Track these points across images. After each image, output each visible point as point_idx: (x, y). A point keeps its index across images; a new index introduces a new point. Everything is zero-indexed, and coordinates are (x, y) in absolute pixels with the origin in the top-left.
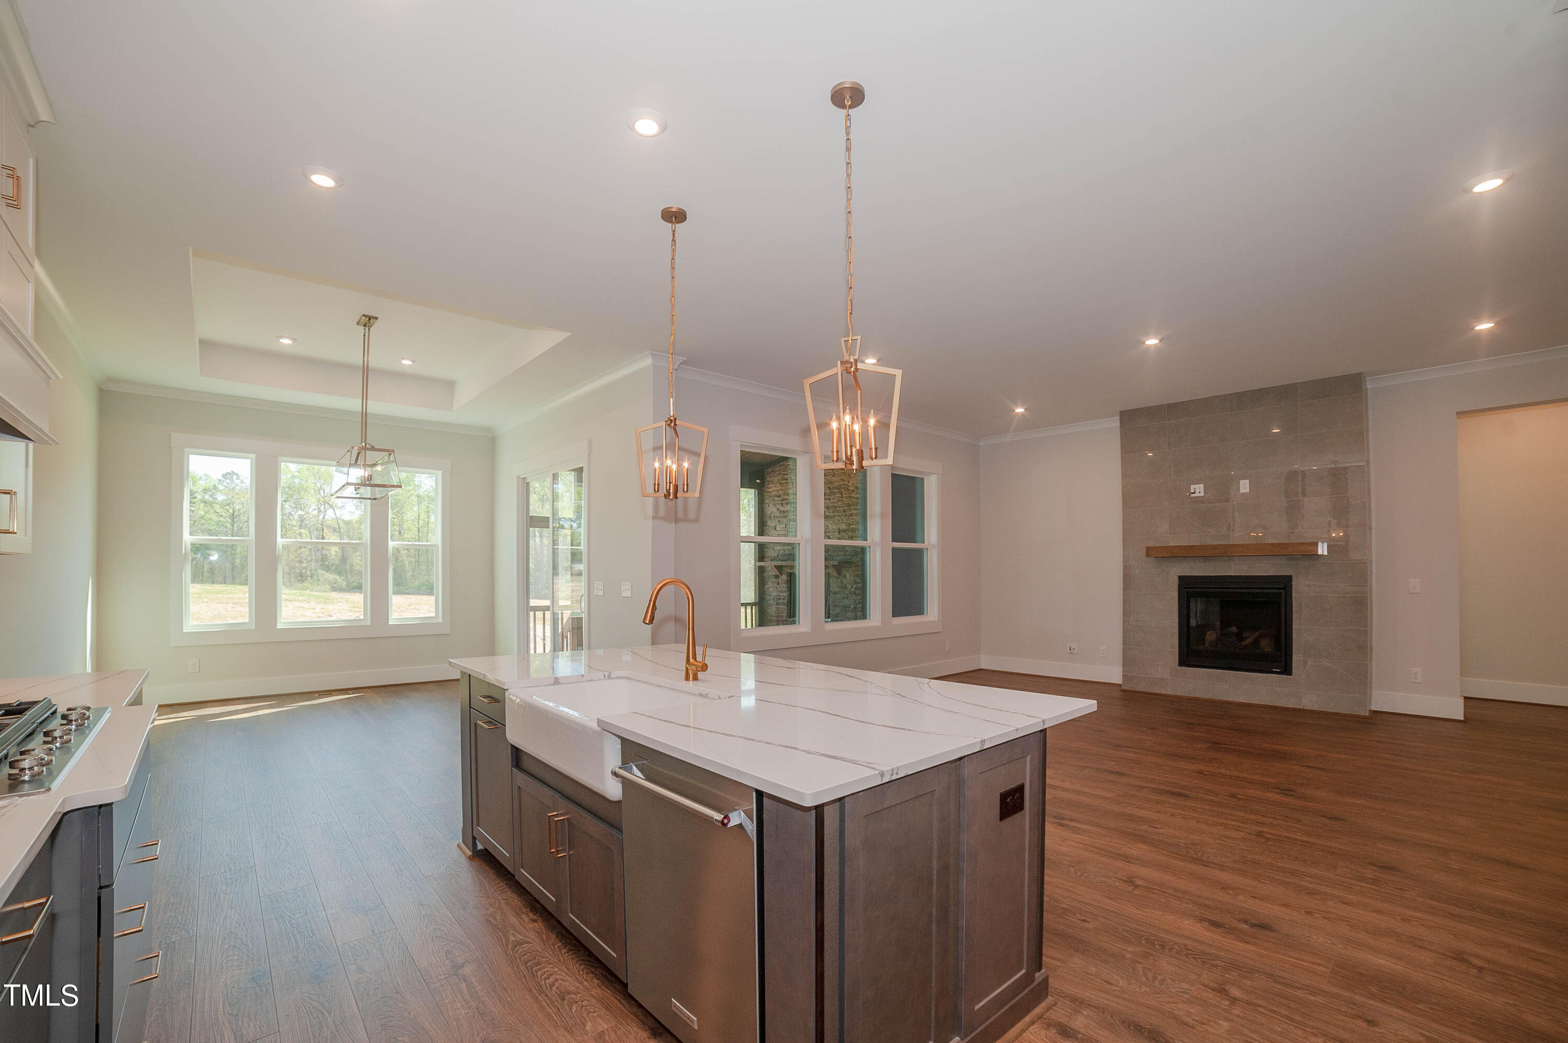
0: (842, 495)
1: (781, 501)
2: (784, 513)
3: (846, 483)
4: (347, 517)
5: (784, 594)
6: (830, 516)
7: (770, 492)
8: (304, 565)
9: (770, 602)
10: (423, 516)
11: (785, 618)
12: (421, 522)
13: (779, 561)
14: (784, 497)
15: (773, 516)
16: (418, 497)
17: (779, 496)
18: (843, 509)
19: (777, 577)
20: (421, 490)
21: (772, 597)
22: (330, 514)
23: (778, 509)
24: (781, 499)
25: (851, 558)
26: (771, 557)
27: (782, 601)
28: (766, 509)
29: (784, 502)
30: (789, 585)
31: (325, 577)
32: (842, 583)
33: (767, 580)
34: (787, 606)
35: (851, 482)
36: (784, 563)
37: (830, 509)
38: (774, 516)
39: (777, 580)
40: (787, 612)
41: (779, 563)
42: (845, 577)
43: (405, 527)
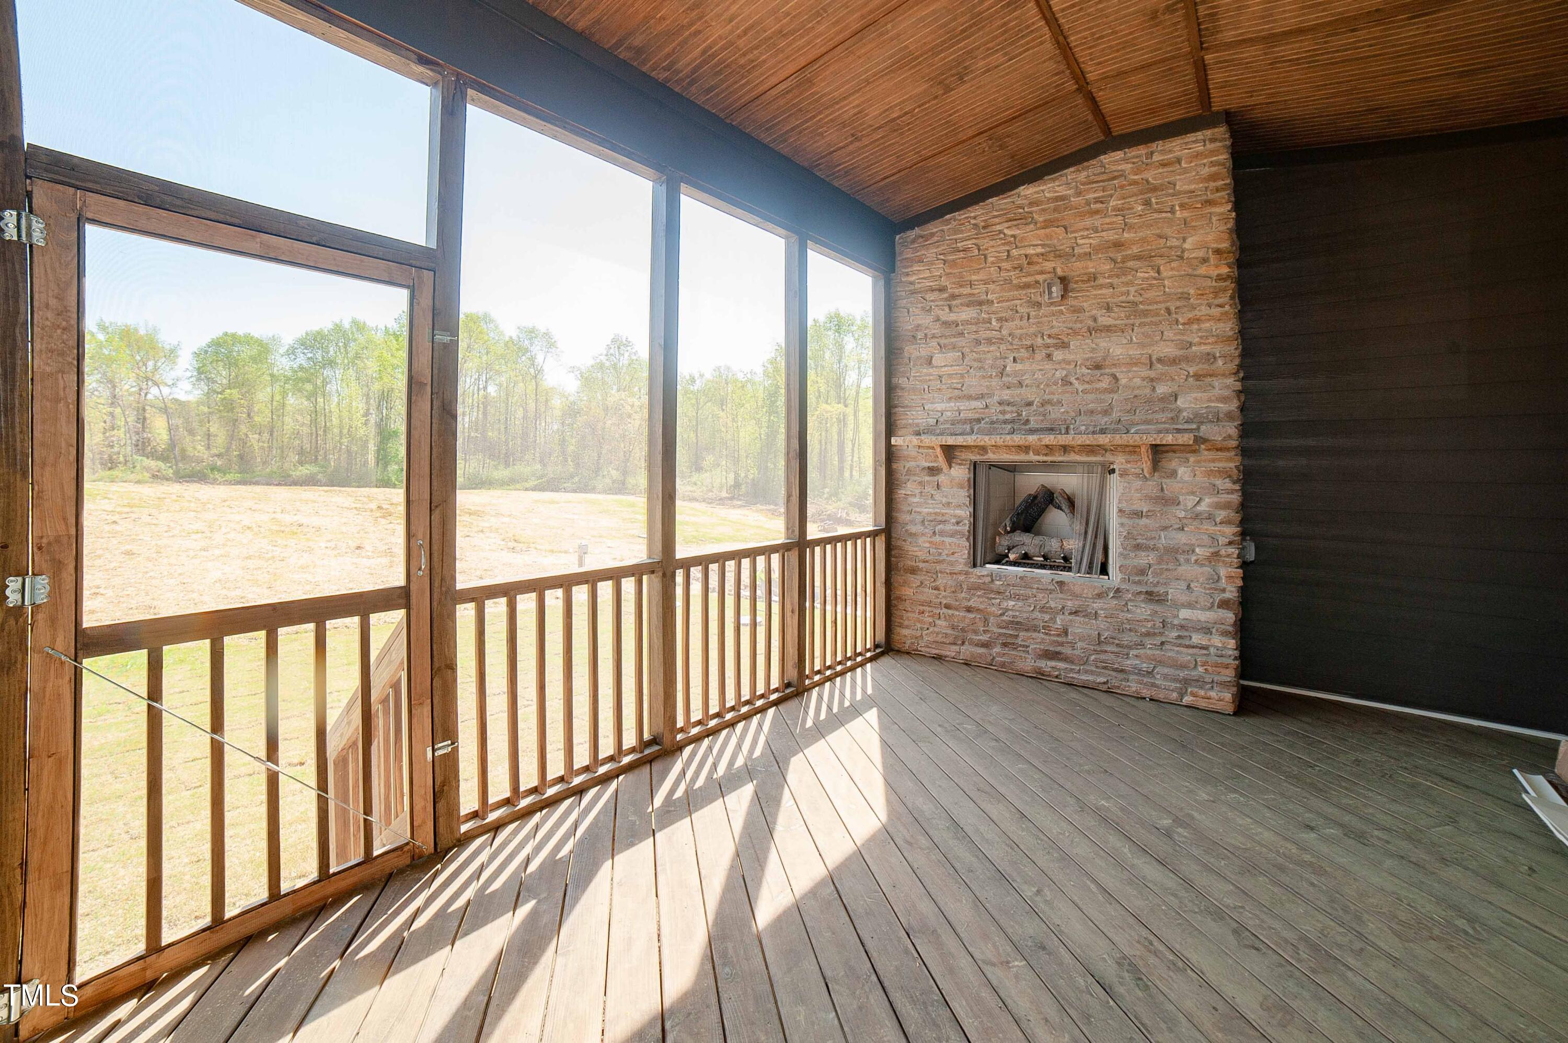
0: (1159, 272)
1: (946, 300)
2: (957, 325)
3: (1174, 242)
4: (183, 397)
5: (959, 512)
6: (1115, 326)
7: (912, 283)
8: (116, 449)
9: (913, 529)
10: (278, 397)
11: (960, 568)
12: (275, 403)
13: (942, 434)
14: (956, 291)
15: (920, 335)
16: (272, 375)
17: (942, 290)
18: (1163, 306)
19: (933, 471)
20: (276, 369)
21: (919, 518)
22: (154, 391)
23: (938, 319)
24: (946, 295)
25: (1198, 429)
26: (917, 425)
27: (949, 527)
28: (901, 319)
29: (954, 303)
30: (972, 491)
31: (144, 464)
32: (1162, 490)
33: (903, 478)
34: (968, 539)
35: (1189, 240)
36: (959, 440)
37: (1116, 309)
38: (926, 335)
39: (936, 478)
40: (969, 553)
41: (951, 441)
42: (1174, 474)
43: (256, 409)
